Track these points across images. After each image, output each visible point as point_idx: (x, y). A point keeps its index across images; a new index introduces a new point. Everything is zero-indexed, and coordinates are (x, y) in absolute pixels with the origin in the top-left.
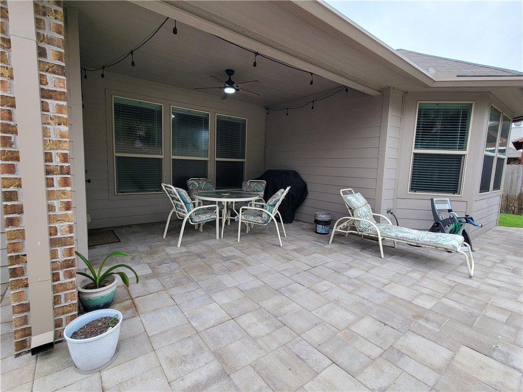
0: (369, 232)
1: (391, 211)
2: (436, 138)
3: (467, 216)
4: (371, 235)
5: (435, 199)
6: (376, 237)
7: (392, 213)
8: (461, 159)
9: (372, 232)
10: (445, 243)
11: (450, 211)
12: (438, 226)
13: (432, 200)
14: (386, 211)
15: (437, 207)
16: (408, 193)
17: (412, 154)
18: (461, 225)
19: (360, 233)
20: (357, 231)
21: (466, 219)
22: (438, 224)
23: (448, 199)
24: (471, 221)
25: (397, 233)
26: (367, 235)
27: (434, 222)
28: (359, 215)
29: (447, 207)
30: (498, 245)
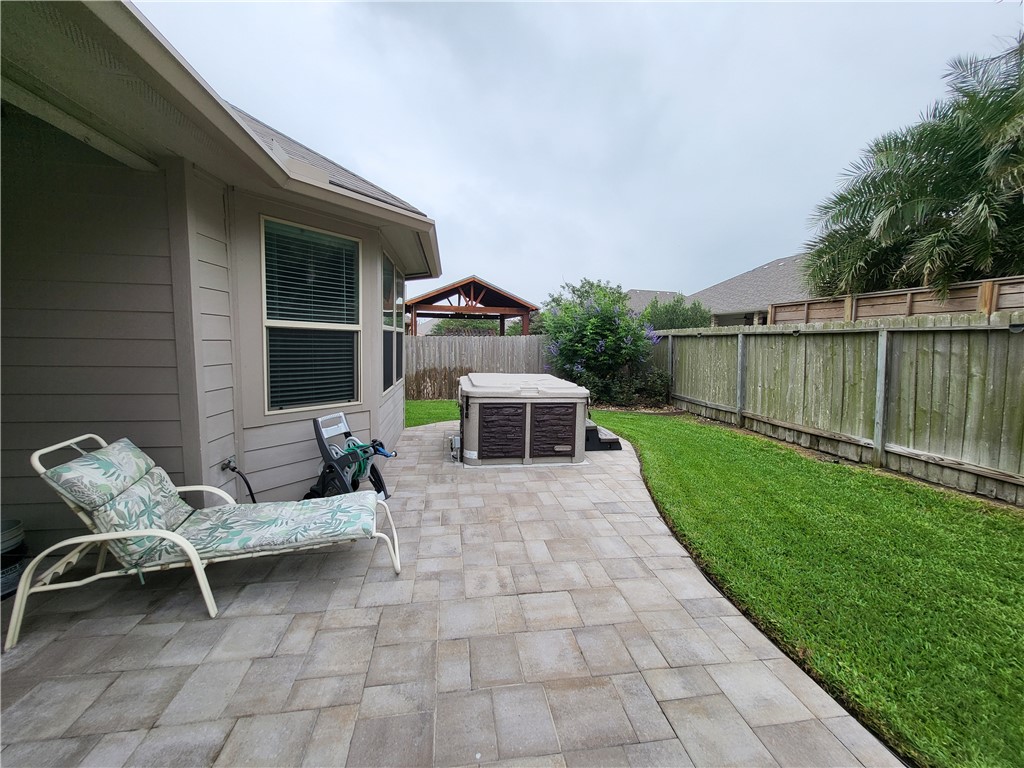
0: (165, 558)
1: (232, 464)
2: (307, 297)
3: (374, 441)
4: (172, 566)
5: (320, 420)
6: (188, 565)
7: (233, 470)
8: (353, 338)
9: (172, 558)
10: (349, 530)
11: (347, 435)
12: (331, 472)
13: (315, 422)
14: (217, 469)
15: (326, 433)
16: (267, 413)
17: (265, 329)
18: (368, 459)
19: (133, 571)
20: (119, 567)
21: (373, 447)
22: (330, 467)
23: (342, 414)
24: (381, 449)
25: (245, 534)
26: (158, 568)
27: (323, 464)
28: (116, 520)
29: (343, 428)
30: (413, 468)
